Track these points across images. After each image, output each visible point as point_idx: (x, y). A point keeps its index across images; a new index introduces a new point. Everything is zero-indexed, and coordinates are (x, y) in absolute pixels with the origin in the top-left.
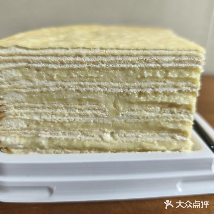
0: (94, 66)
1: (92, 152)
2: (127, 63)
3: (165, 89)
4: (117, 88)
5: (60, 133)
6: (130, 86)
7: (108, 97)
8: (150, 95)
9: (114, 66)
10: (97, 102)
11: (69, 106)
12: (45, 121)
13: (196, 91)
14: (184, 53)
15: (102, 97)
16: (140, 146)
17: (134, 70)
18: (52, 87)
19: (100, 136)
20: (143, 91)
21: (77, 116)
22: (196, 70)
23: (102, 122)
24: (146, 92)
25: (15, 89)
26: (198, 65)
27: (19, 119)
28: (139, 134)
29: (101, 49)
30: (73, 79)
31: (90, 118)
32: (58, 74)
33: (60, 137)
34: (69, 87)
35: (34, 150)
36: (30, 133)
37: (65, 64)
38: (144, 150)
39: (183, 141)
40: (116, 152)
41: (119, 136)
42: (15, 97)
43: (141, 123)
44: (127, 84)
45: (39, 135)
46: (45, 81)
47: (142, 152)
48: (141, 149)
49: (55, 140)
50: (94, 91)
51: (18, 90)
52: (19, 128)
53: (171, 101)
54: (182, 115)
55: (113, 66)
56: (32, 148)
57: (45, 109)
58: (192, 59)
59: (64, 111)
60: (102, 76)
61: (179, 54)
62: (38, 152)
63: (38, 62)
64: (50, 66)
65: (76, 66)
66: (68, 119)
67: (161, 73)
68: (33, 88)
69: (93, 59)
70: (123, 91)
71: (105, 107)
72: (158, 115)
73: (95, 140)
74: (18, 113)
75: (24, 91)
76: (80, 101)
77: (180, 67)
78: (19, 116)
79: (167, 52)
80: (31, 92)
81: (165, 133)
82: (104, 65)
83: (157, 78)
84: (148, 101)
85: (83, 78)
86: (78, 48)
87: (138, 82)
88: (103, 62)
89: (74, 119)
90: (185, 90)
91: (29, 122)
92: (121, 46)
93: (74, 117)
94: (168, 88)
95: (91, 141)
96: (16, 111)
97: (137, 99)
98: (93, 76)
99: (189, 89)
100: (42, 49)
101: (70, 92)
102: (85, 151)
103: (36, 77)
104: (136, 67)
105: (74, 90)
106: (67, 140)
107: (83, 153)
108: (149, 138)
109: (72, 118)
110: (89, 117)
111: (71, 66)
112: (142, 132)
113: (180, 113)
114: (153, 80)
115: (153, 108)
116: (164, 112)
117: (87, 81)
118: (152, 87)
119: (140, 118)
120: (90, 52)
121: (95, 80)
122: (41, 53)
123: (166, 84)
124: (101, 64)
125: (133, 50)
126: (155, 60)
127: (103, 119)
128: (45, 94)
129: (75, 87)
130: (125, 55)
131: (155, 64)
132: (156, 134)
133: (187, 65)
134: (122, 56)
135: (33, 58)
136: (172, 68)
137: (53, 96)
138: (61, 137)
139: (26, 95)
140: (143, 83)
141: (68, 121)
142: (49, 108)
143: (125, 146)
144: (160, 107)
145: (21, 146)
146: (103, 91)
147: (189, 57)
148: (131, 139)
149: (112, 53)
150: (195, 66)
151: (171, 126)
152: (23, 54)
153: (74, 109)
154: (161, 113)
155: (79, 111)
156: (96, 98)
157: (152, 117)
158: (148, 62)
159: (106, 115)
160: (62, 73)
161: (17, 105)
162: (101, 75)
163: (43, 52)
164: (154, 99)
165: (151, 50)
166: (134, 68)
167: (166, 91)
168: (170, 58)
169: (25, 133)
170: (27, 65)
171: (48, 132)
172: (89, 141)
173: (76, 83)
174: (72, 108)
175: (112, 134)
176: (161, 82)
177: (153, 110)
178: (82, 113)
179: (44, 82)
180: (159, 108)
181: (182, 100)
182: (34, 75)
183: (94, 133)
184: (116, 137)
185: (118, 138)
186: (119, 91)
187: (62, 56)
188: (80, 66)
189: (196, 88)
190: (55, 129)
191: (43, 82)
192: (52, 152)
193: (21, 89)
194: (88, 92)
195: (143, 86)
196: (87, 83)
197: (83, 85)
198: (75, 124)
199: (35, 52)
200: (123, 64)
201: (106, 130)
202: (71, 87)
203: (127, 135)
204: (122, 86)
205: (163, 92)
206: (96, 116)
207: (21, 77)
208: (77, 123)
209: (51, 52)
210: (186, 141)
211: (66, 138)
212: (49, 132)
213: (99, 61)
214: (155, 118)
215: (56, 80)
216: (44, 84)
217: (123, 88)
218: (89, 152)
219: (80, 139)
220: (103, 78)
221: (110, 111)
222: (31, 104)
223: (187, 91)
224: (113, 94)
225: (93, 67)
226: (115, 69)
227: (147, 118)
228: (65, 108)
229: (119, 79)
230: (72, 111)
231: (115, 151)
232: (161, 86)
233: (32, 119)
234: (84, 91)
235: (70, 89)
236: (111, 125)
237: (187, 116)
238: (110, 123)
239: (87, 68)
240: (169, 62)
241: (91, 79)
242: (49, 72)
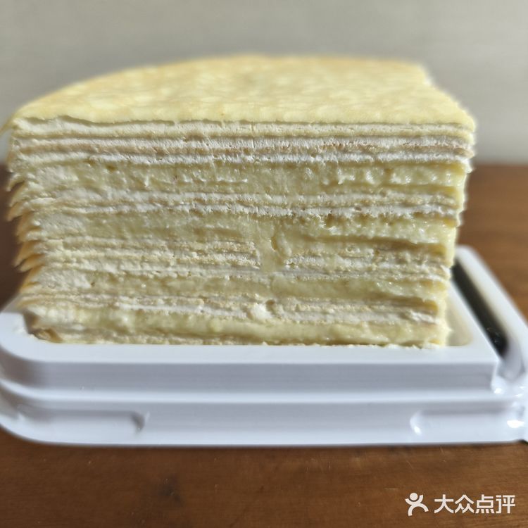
0: (230, 159)
1: (229, 342)
2: (300, 153)
3: (383, 210)
4: (279, 206)
5: (160, 301)
6: (308, 202)
7: (261, 226)
8: (350, 223)
9: (272, 160)
10: (236, 236)
11: (178, 245)
12: (128, 275)
13: (455, 214)
14: (427, 130)
15: (246, 225)
16: (332, 332)
17: (315, 167)
18: (141, 203)
19: (245, 310)
20: (339, 212)
21: (195, 266)
22: (455, 167)
23: (248, 279)
24: (342, 215)
25: (66, 208)
26: (458, 157)
27: (74, 271)
28: (329, 307)
29: (243, 122)
30: (186, 187)
31: (223, 271)
32: (153, 176)
33: (159, 308)
34: (177, 204)
35: (107, 337)
36: (97, 299)
37: (167, 155)
38: (339, 341)
39: (427, 324)
40: (279, 344)
41: (284, 309)
42: (66, 225)
43: (332, 282)
44: (302, 198)
45: (117, 304)
46: (127, 192)
47: (334, 346)
48: (334, 339)
49: (150, 316)
50: (229, 212)
51: (71, 209)
52: (75, 289)
53: (397, 236)
54: (424, 267)
55: (269, 158)
56: (101, 332)
57: (127, 251)
58: (444, 143)
59: (167, 256)
60: (246, 181)
61: (414, 132)
62: (116, 340)
63: (111, 151)
64: (137, 159)
65: (190, 160)
66: (177, 272)
67: (374, 175)
68: (101, 205)
69: (226, 145)
70: (292, 213)
71: (253, 246)
72: (370, 265)
73: (234, 317)
74: (73, 256)
75: (83, 211)
76: (200, 233)
77: (418, 160)
78: (75, 265)
79: (388, 129)
80: (98, 214)
81: (386, 306)
82: (250, 158)
83: (367, 185)
84: (347, 235)
85: (206, 184)
86: (193, 121)
87: (324, 193)
88: (247, 152)
89: (189, 272)
90: (430, 213)
91: (94, 276)
92: (287, 116)
93: (189, 267)
94: (391, 207)
95: (225, 318)
96: (68, 253)
97: (322, 230)
98: (226, 180)
99: (440, 210)
100: (117, 123)
101: (179, 214)
102: (213, 341)
103: (107, 183)
104: (320, 162)
105: (187, 209)
106: (174, 315)
107: (209, 344)
108: (351, 316)
109: (185, 271)
110: (220, 269)
111: (180, 160)
112: (334, 302)
113: (420, 263)
114: (357, 190)
115: (359, 250)
116: (383, 260)
117: (215, 192)
118: (356, 204)
119: (331, 271)
120: (219, 130)
121: (231, 189)
122: (116, 132)
123: (386, 199)
124: (243, 155)
125: (313, 124)
126: (360, 146)
127: (251, 274)
128: (126, 219)
129: (188, 203)
130: (295, 135)
131: (361, 154)
132: (367, 308)
133: (434, 157)
134: (288, 137)
135: (99, 143)
136: (398, 164)
137: (143, 222)
138: (163, 309)
139: (87, 220)
140: (335, 196)
141: (175, 276)
142: (136, 248)
143: (299, 331)
144: (374, 249)
145: (80, 328)
146: (250, 213)
147: (438, 140)
148: (311, 317)
149: (267, 131)
150: (452, 158)
151: (398, 291)
152: (80, 135)
153: (188, 250)
154: (377, 261)
155: (198, 255)
156: (235, 229)
157: (356, 270)
158: (345, 151)
159: (256, 265)
160: (163, 174)
161: (69, 240)
162: (243, 178)
163: (121, 129)
164: (359, 230)
165: (353, 124)
166: (316, 163)
167: (387, 214)
168: (396, 141)
169: (87, 300)
170: (89, 157)
171: (135, 300)
172: (221, 319)
173: (192, 196)
174: (184, 248)
175: (270, 305)
176: (374, 193)
177: (359, 254)
178: (205, 259)
179: (125, 193)
180: (371, 251)
181: (421, 234)
182: (104, 179)
183: (231, 303)
184: (279, 313)
185: (283, 315)
186: (283, 213)
187: (160, 138)
188: (199, 159)
189: (454, 208)
190: (149, 293)
191: (123, 193)
192: (145, 341)
193: (76, 207)
194: (218, 214)
195: (335, 202)
196: (215, 196)
197: (206, 200)
198: (192, 283)
200: (291, 156)
201: (257, 296)
202: (182, 205)
203: (303, 308)
204: (290, 203)
205: (381, 216)
206: (235, 265)
207: (77, 182)
208: (195, 280)
209: (137, 129)
210: (434, 324)
211: (172, 312)
212: (139, 299)
213: (240, 149)
214: (363, 273)
215: (150, 188)
216: (124, 198)
217: (293, 207)
218: (221, 344)
219: (201, 314)
220: (249, 185)
221: (265, 256)
222: (97, 240)
223: (433, 214)
224: (271, 219)
225: (227, 162)
226: (274, 166)
227: (346, 272)
228: (170, 248)
229: (283, 188)
230: (183, 255)
231: (277, 342)
232: (374, 202)
233: (100, 270)
234: (208, 213)
235: (180, 208)
236: (268, 287)
237: (435, 269)
238: (265, 281)
239: (213, 164)
240: (392, 151)
241: (223, 188)
242: (135, 173)
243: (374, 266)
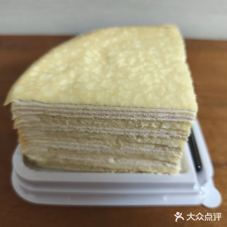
2: (127, 116)
3: (159, 135)
4: (119, 131)
5: (74, 156)
6: (130, 131)
7: (112, 137)
8: (146, 138)
9: (116, 118)
11: (80, 141)
12: (62, 149)
13: (186, 137)
14: (178, 111)
15: (106, 137)
16: (137, 168)
17: (133, 121)
18: (65, 129)
19: (106, 160)
20: (140, 135)
21: (87, 147)
22: (187, 124)
23: (107, 152)
24: (143, 136)
26: (189, 121)
28: (137, 161)
29: (105, 106)
30: (83, 125)
31: (97, 149)
32: (70, 121)
33: (74, 158)
34: (79, 129)
37: (75, 114)
39: (172, 168)
41: (120, 161)
43: (138, 154)
44: (127, 130)
45: (58, 156)
48: (138, 171)
49: (70, 161)
50: (100, 133)
52: (42, 151)
53: (163, 144)
54: (173, 152)
57: (61, 142)
58: (184, 116)
59: (76, 144)
60: (106, 124)
61: (173, 112)
63: (53, 112)
64: (63, 115)
65: (84, 116)
66: (80, 149)
67: (156, 124)
68: (50, 128)
69: (98, 112)
70: (124, 134)
71: (109, 143)
72: (152, 150)
74: (41, 142)
75: (43, 129)
76: (88, 138)
77: (173, 121)
78: (42, 144)
79: (162, 111)
80: (49, 131)
82: (108, 117)
83: (153, 128)
84: (144, 142)
85: (90, 124)
86: (85, 104)
87: (136, 129)
88: (106, 115)
89: (85, 149)
90: (176, 137)
93: (85, 147)
94: (162, 134)
97: (135, 140)
99: (180, 136)
101: (80, 133)
103: (52, 122)
104: (135, 120)
105: (83, 131)
108: (145, 163)
109: (83, 148)
111: (80, 116)
113: (171, 151)
114: (149, 129)
115: (149, 146)
116: (158, 149)
118: (148, 133)
119: (138, 151)
120: (96, 108)
121: (100, 126)
122: (54, 106)
123: (160, 132)
125: (133, 107)
126: (151, 115)
128: (60, 133)
129: (84, 129)
130: (125, 111)
131: (151, 118)
133: (179, 120)
134: (123, 111)
135: (48, 109)
136: (166, 121)
137: (66, 134)
139: (45, 132)
140: (140, 130)
143: (125, 167)
144: (155, 146)
146: (108, 133)
147: (182, 115)
148: (130, 163)
149: (115, 109)
150: (187, 121)
153: (84, 143)
154: (155, 149)
156: (102, 138)
157: (147, 151)
158: (145, 117)
159: (110, 148)
160: (74, 120)
161: (38, 137)
163: (56, 105)
164: (149, 141)
165: (148, 108)
167: (160, 136)
168: (165, 114)
170: (44, 114)
171: (65, 155)
172: (97, 163)
173: (85, 127)
175: (115, 159)
176: (155, 130)
178: (91, 146)
179: (59, 125)
180: (153, 146)
181: (173, 144)
182: (50, 121)
183: (100, 158)
184: (118, 161)
186: (120, 134)
187: (72, 109)
189: (186, 135)
193: (41, 128)
194: (95, 133)
195: (140, 132)
196: (94, 128)
197: (91, 129)
198: (86, 152)
199: (49, 106)
200: (124, 117)
201: (110, 156)
202: (81, 130)
203: (127, 161)
205: (158, 137)
206: (102, 148)
207: (40, 121)
209: (63, 106)
211: (78, 160)
213: (104, 114)
214: (150, 152)
216: (59, 127)
217: (124, 132)
219: (90, 160)
220: (107, 125)
221: (113, 146)
224: (116, 135)
225: (99, 118)
226: (117, 120)
227: (143, 152)
228: (77, 141)
229: (120, 127)
230: (82, 144)
232: (155, 133)
234: (92, 133)
236: (114, 154)
237: (177, 153)
238: (113, 152)
239: (93, 118)
240: (163, 117)
241: (97, 125)
242: (63, 119)
243: (154, 151)
